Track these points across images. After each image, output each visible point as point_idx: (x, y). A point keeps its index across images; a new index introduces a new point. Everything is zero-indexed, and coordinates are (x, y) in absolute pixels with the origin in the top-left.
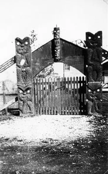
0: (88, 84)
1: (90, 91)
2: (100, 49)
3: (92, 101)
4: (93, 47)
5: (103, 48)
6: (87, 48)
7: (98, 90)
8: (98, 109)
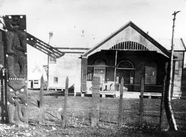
0: (9, 80)
1: (11, 90)
2: (22, 33)
3: (15, 104)
4: (14, 30)
5: (27, 32)
6: (6, 31)
7: (22, 90)
8: (22, 116)
